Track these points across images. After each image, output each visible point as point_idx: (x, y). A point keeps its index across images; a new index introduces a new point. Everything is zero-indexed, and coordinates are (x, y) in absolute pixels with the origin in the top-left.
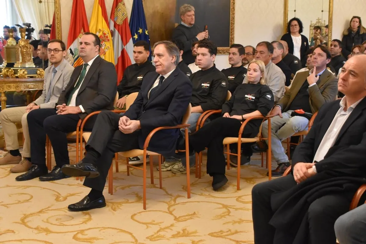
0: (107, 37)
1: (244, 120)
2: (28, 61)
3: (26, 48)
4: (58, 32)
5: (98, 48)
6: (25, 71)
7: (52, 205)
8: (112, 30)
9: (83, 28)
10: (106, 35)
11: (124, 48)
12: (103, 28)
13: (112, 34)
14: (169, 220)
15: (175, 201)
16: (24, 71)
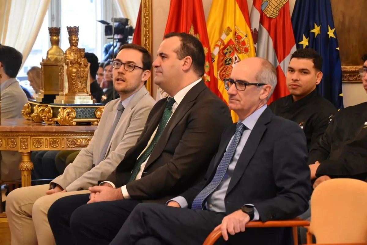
0: (244, 43)
2: (79, 92)
3: (76, 66)
4: (146, 35)
6: (72, 111)
8: (255, 29)
9: (194, 26)
10: (242, 40)
11: (279, 66)
12: (235, 25)
13: (256, 36)
16: (68, 111)
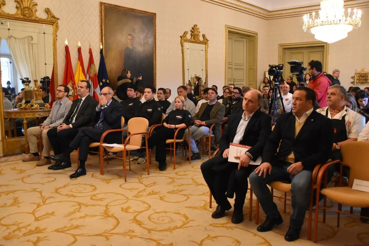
1: (176, 129)
2: (39, 99)
5: (89, 90)
6: (38, 105)
7: (70, 183)
9: (71, 79)
11: (95, 91)
14: (142, 187)
15: (141, 177)
